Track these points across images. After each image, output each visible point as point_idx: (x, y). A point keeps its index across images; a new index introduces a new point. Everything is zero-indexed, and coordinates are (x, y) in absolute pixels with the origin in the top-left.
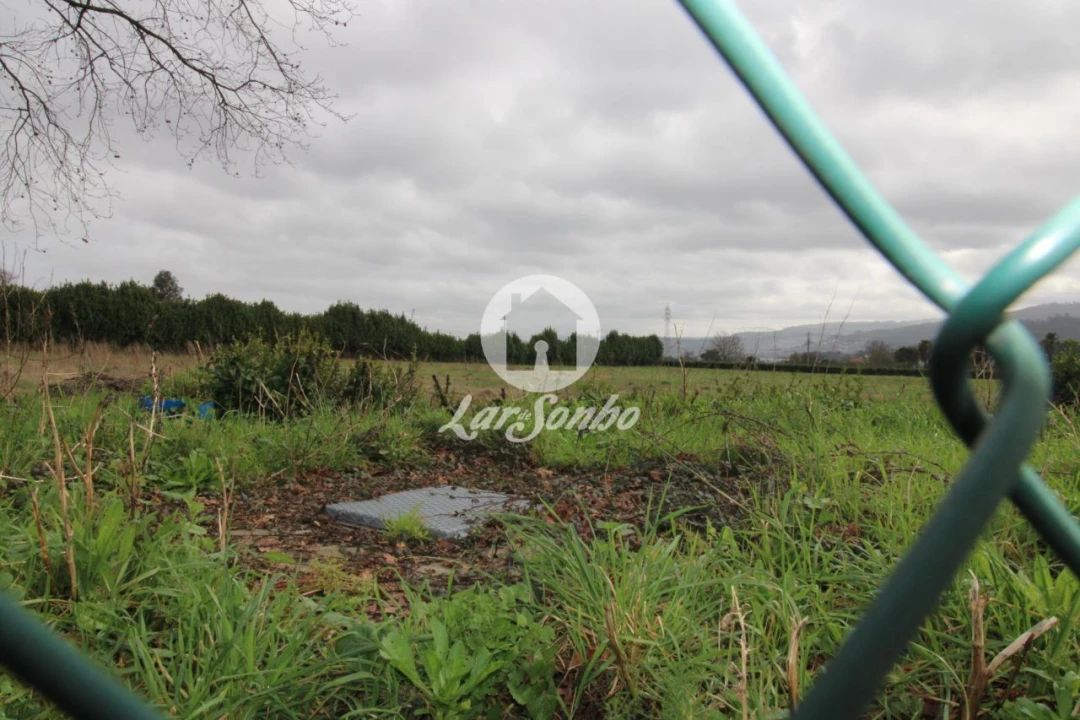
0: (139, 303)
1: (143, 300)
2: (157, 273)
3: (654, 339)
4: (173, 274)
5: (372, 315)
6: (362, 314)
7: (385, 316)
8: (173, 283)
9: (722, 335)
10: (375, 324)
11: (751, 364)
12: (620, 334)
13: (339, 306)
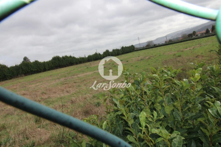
0: (3, 69)
1: (4, 68)
2: (24, 57)
3: (132, 46)
4: (27, 57)
5: (63, 57)
6: (60, 58)
7: (66, 57)
8: (28, 59)
9: (149, 41)
10: (64, 59)
11: (155, 46)
12: (124, 47)
13: (54, 57)
